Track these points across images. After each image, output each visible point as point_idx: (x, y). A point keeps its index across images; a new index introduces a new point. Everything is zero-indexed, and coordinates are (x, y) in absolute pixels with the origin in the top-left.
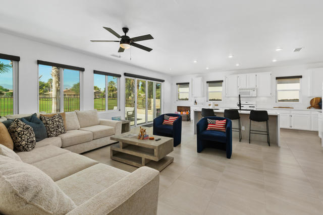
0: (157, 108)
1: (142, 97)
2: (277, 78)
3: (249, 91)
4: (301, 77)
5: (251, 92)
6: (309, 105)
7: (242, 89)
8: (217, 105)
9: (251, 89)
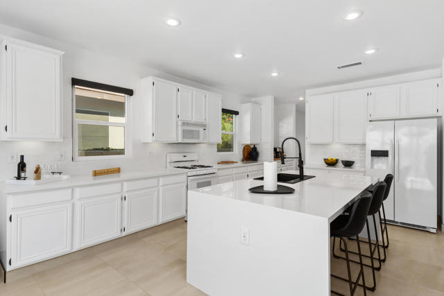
4: (237, 113)
5: (201, 131)
6: (243, 157)
7: (188, 124)
8: (118, 170)
9: (201, 126)
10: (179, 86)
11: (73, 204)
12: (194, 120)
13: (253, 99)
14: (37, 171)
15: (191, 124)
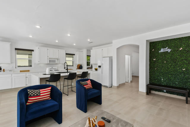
3: (54, 60)
4: (74, 55)
5: (56, 60)
6: (77, 68)
7: (51, 59)
8: (29, 71)
9: (56, 59)
10: (48, 48)
11: (12, 78)
12: (54, 57)
13: (81, 50)
14: (4, 70)
15: (52, 59)
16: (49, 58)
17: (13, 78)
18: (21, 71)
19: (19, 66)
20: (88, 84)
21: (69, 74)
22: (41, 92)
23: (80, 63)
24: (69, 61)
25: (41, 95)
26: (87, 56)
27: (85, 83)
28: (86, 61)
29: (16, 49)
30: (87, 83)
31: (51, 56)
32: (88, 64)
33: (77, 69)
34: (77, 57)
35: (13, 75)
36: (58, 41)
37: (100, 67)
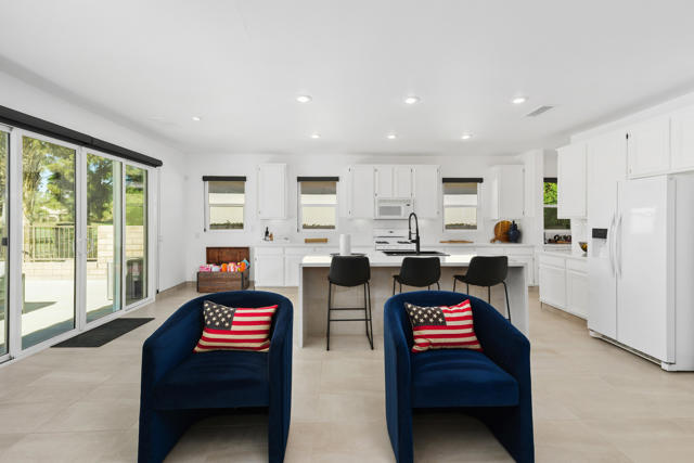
0: (129, 255)
1: (52, 219)
2: (445, 180)
3: (397, 205)
4: (480, 181)
5: (403, 207)
6: (492, 236)
7: (385, 201)
8: (325, 241)
9: (404, 201)
10: (376, 166)
11: (284, 258)
12: (396, 197)
14: (271, 236)
15: (390, 201)
16: (381, 201)
17: (287, 261)
18: (307, 241)
19: (305, 227)
20: (449, 323)
21: (405, 260)
22: (236, 319)
23: (509, 217)
24: (460, 207)
25: (234, 328)
26: (546, 180)
27: (430, 316)
28: (542, 207)
29: (299, 179)
30: (441, 316)
31: (386, 193)
32: (551, 218)
33: (493, 241)
34: (491, 190)
35: (288, 251)
36: (396, 135)
37: (600, 234)
